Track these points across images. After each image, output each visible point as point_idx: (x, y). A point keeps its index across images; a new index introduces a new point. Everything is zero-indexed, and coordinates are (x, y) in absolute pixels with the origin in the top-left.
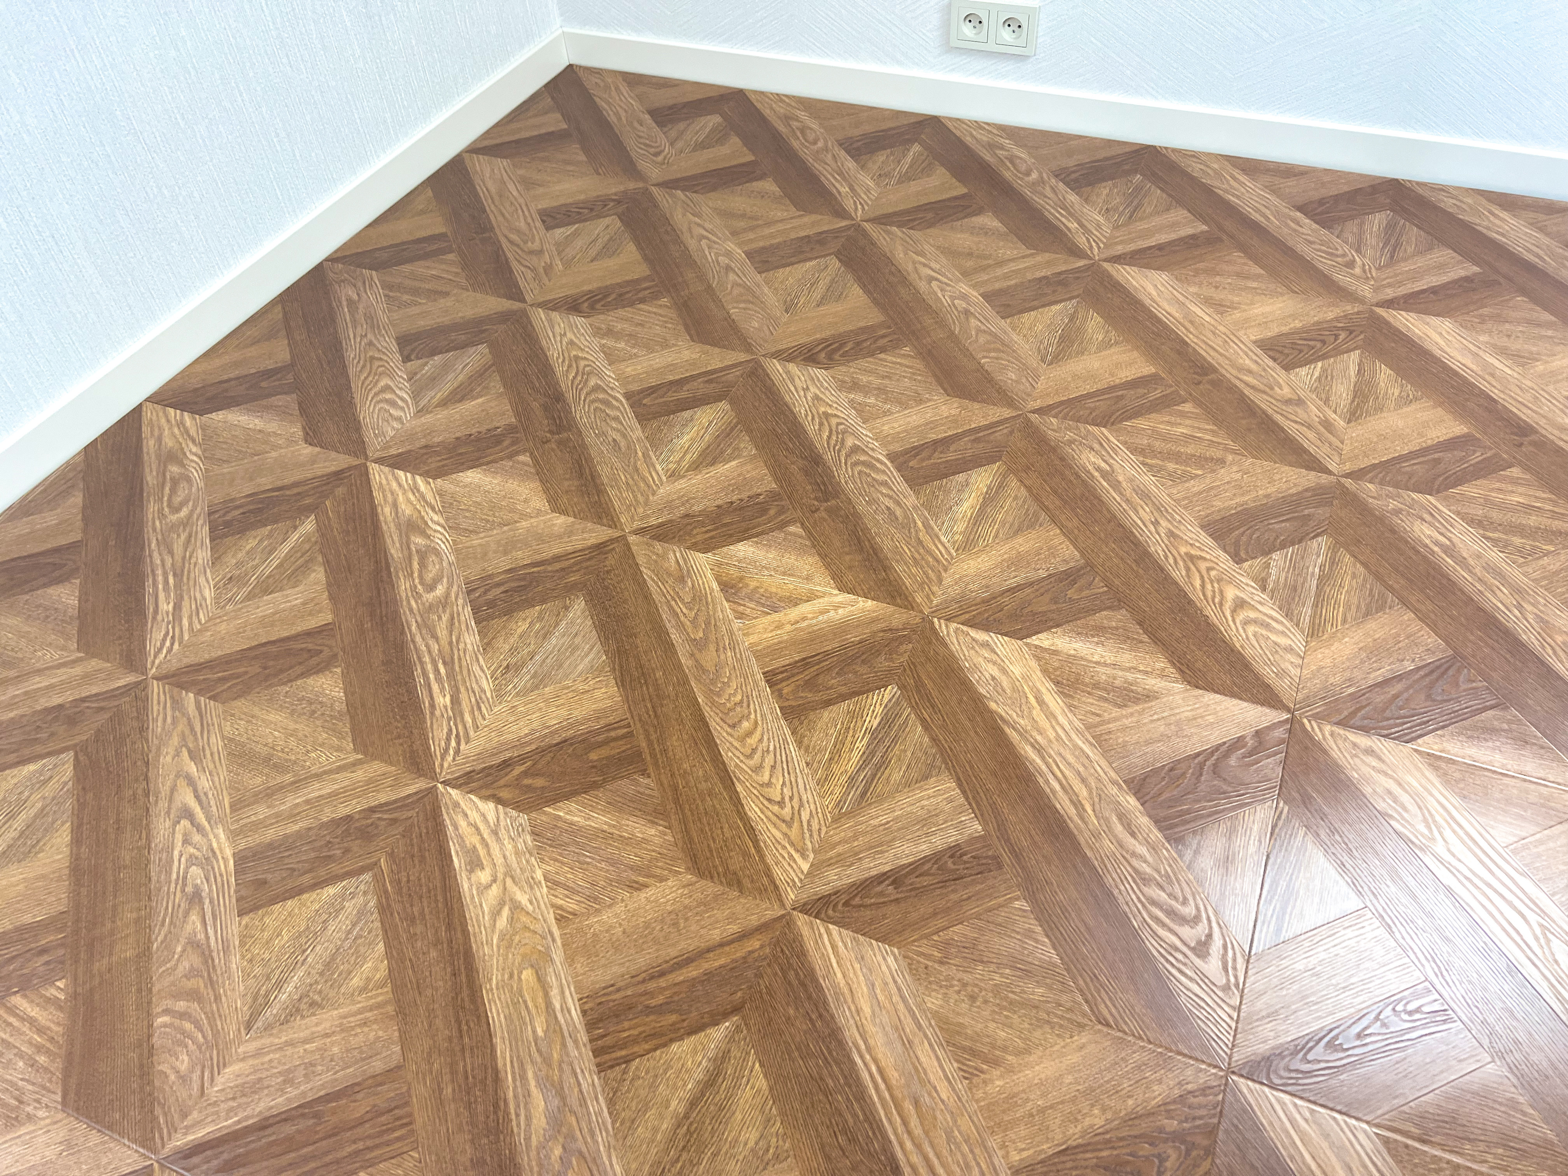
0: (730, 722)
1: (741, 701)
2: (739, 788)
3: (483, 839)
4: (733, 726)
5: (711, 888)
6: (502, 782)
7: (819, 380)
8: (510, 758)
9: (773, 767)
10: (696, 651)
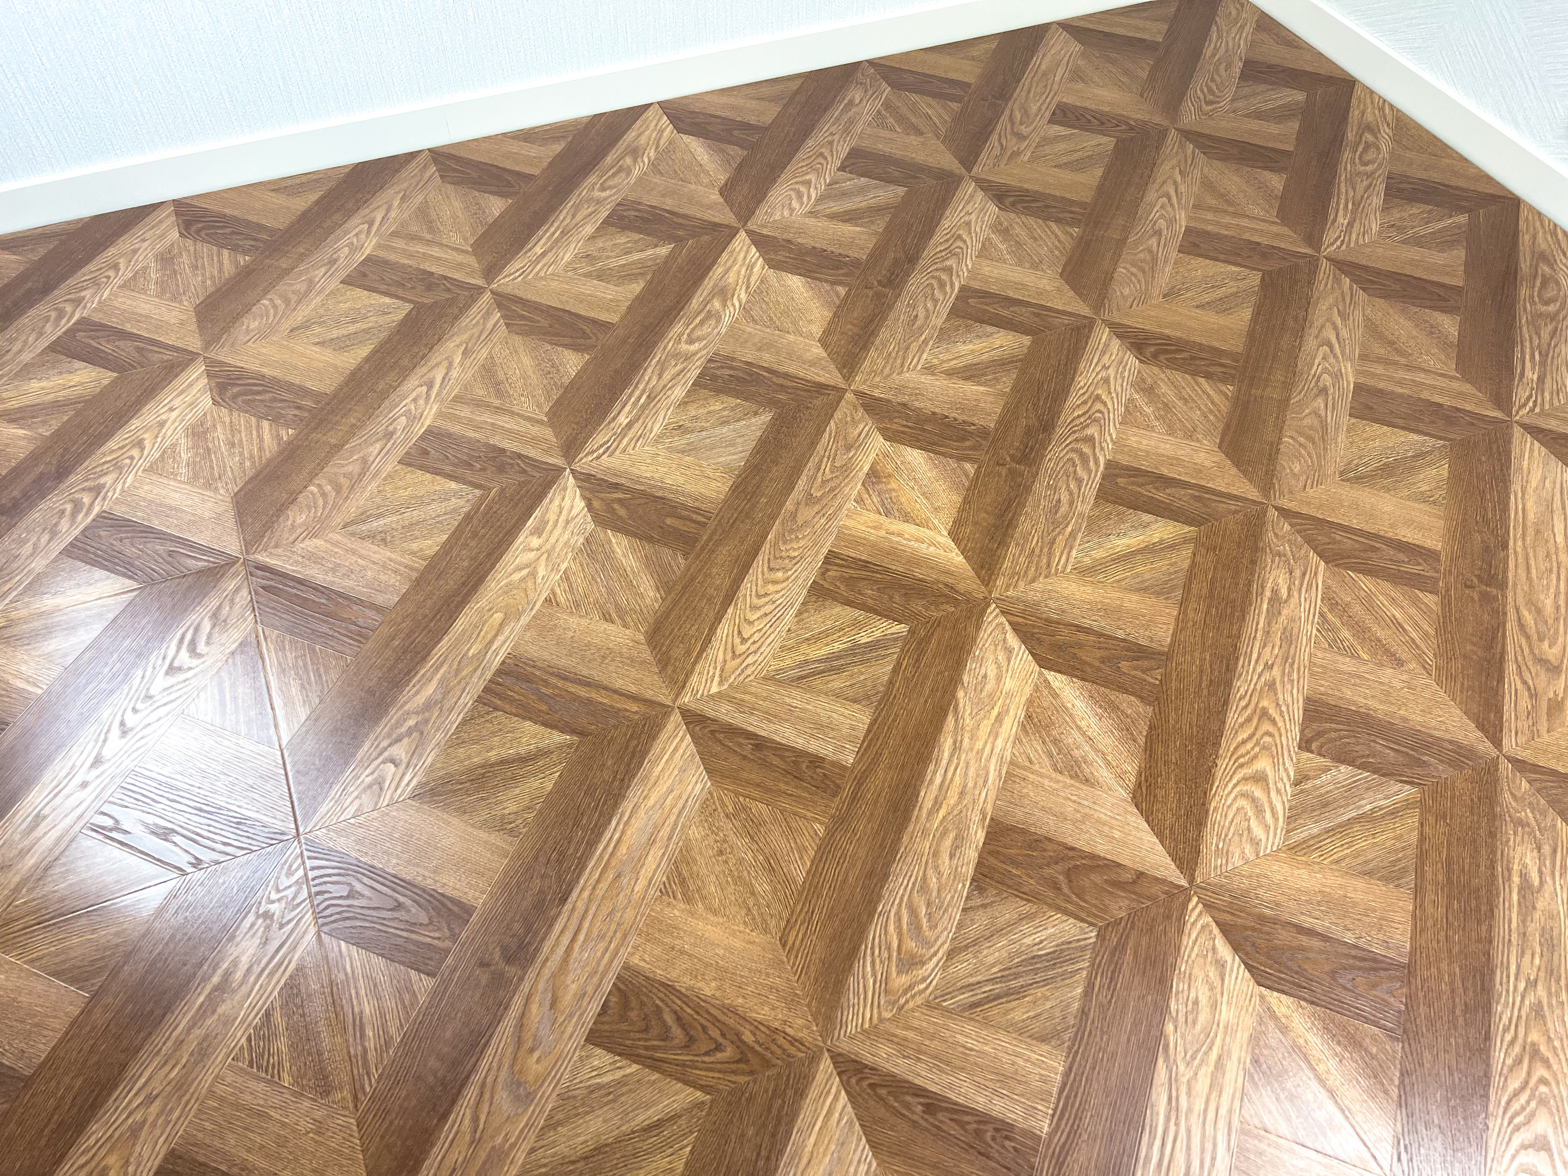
0: (772, 565)
1: (794, 558)
2: (730, 610)
3: (557, 521)
4: (771, 569)
5: (647, 654)
6: (602, 495)
7: (1125, 367)
8: (622, 485)
9: (766, 615)
10: (803, 503)
